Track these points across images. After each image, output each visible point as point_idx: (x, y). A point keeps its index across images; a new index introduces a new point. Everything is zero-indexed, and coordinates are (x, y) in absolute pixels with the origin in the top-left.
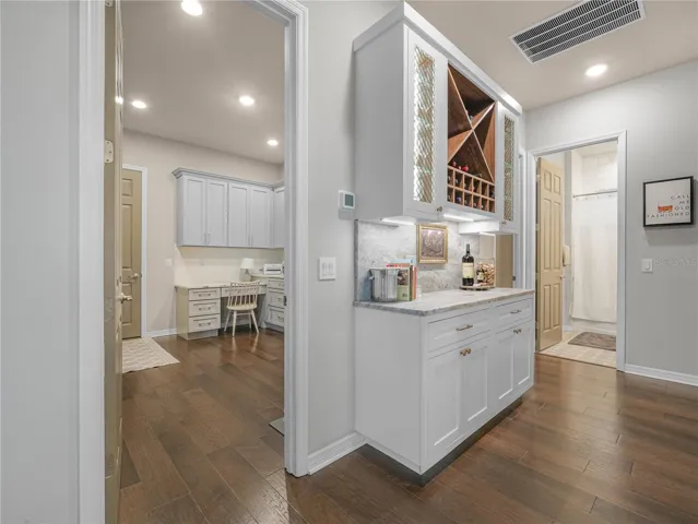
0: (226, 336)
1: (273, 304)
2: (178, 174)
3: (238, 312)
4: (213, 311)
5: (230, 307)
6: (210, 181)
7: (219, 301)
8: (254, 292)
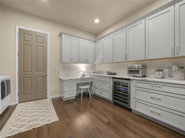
0: (78, 99)
1: (96, 86)
2: (60, 35)
3: (83, 89)
4: (74, 89)
5: (80, 87)
6: (73, 38)
7: (76, 85)
8: (89, 81)
